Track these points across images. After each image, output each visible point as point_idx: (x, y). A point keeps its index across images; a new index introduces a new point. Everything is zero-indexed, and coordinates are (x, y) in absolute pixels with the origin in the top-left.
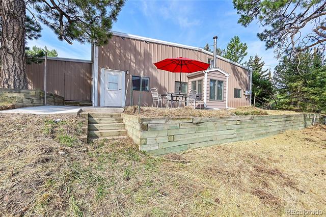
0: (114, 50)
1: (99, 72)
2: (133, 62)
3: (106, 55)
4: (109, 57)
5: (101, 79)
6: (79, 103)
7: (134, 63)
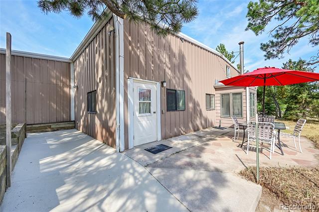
0: (146, 46)
1: (126, 84)
2: (168, 67)
3: (135, 53)
4: (139, 57)
5: (129, 96)
6: (50, 127)
7: (170, 69)
